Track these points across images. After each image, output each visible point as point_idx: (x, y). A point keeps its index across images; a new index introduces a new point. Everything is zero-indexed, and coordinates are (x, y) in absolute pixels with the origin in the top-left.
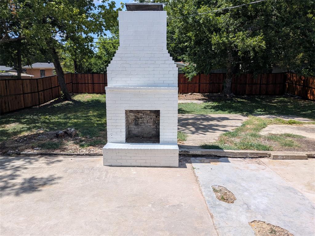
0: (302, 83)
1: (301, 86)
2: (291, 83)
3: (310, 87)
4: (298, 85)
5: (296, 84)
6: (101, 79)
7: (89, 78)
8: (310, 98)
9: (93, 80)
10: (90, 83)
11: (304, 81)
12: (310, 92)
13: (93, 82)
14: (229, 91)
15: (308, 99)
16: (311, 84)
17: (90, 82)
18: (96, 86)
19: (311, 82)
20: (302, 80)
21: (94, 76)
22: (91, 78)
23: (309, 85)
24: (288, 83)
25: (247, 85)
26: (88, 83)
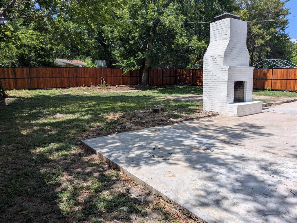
0: (191, 75)
1: (191, 77)
2: (182, 75)
3: (198, 77)
4: (188, 76)
5: (186, 76)
6: (25, 73)
7: (10, 73)
8: (199, 84)
9: (15, 74)
10: (11, 78)
11: (193, 73)
12: (198, 80)
13: (15, 76)
14: (145, 82)
15: (197, 85)
16: (199, 75)
17: (11, 76)
18: (20, 82)
19: (198, 74)
20: (191, 73)
21: (16, 70)
22: (12, 72)
23: (197, 76)
24: (179, 75)
25: (155, 78)
26: (9, 78)
